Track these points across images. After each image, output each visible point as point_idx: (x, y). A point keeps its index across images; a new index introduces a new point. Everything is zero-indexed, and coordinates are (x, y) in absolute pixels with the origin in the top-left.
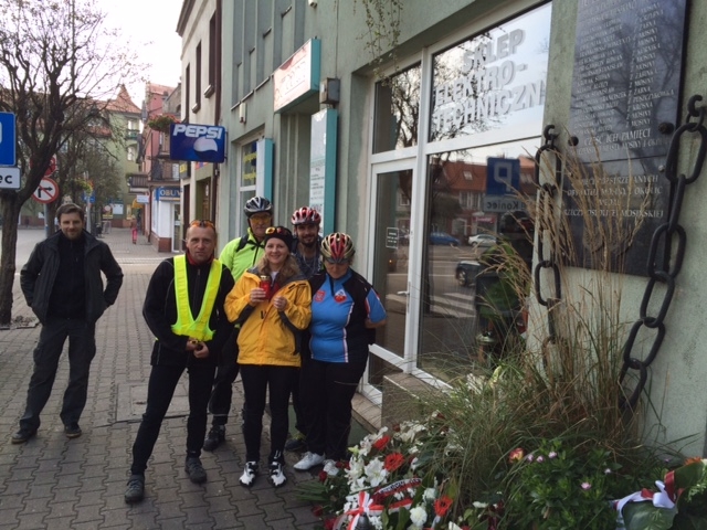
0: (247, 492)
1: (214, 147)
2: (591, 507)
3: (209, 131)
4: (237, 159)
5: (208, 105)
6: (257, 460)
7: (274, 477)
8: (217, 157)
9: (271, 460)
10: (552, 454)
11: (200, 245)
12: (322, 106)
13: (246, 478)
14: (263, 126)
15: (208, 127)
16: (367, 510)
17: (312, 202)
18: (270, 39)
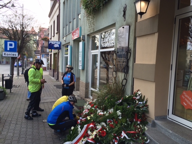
1: (58, 46)
2: (113, 102)
4: (64, 49)
8: (59, 48)
14: (69, 42)
17: (79, 60)
18: (71, 24)
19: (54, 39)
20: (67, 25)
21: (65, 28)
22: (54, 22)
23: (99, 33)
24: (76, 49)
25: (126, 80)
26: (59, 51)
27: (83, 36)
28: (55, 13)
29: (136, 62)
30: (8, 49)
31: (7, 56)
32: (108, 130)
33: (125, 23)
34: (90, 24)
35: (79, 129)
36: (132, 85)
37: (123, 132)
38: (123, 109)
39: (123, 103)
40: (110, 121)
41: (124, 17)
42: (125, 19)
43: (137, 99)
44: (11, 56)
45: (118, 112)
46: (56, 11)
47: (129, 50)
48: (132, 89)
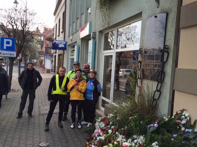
0: (72, 130)
1: (63, 46)
2: (143, 127)
3: (62, 42)
4: (69, 49)
5: (62, 35)
6: (75, 122)
7: (78, 126)
9: (78, 122)
10: (136, 116)
11: (62, 72)
12: (91, 39)
13: (72, 126)
14: (76, 42)
15: (62, 41)
16: (99, 132)
17: (88, 62)
18: (79, 20)
19: (59, 38)
20: (74, 23)
21: (71, 26)
22: (60, 20)
23: (115, 29)
24: (84, 50)
25: (159, 93)
26: (64, 51)
28: (60, 10)
29: (180, 66)
30: (5, 48)
33: (158, 10)
36: (171, 101)
38: (163, 140)
41: (157, 2)
42: (159, 4)
43: (182, 124)
44: (8, 56)
45: (154, 145)
46: (62, 8)
47: (166, 48)
48: (170, 107)
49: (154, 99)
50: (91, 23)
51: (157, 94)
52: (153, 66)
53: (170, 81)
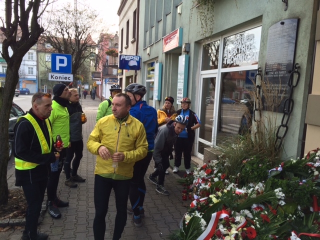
1: (136, 64)
2: (262, 171)
3: (134, 58)
4: (146, 69)
5: (132, 47)
8: (137, 68)
10: (252, 158)
12: (183, 53)
14: (158, 57)
15: (134, 56)
16: (200, 182)
17: (178, 87)
18: (161, 24)
19: (127, 51)
20: (152, 27)
21: (148, 33)
22: (128, 23)
23: (220, 39)
24: (169, 69)
25: (285, 128)
26: (136, 72)
27: (186, 44)
28: (129, 7)
29: (314, 92)
30: (58, 69)
31: (55, 80)
32: (258, 226)
33: (286, 15)
34: (203, 22)
35: (203, 221)
36: (301, 139)
37: (293, 233)
38: (288, 185)
39: (287, 173)
40: (258, 208)
41: (284, 2)
42: (287, 5)
43: (315, 167)
44: (62, 80)
45: (277, 192)
46: (131, 4)
47: (296, 68)
48: (301, 146)
49: (278, 137)
50: (182, 29)
51: (283, 130)
52: (277, 92)
53: (301, 112)
